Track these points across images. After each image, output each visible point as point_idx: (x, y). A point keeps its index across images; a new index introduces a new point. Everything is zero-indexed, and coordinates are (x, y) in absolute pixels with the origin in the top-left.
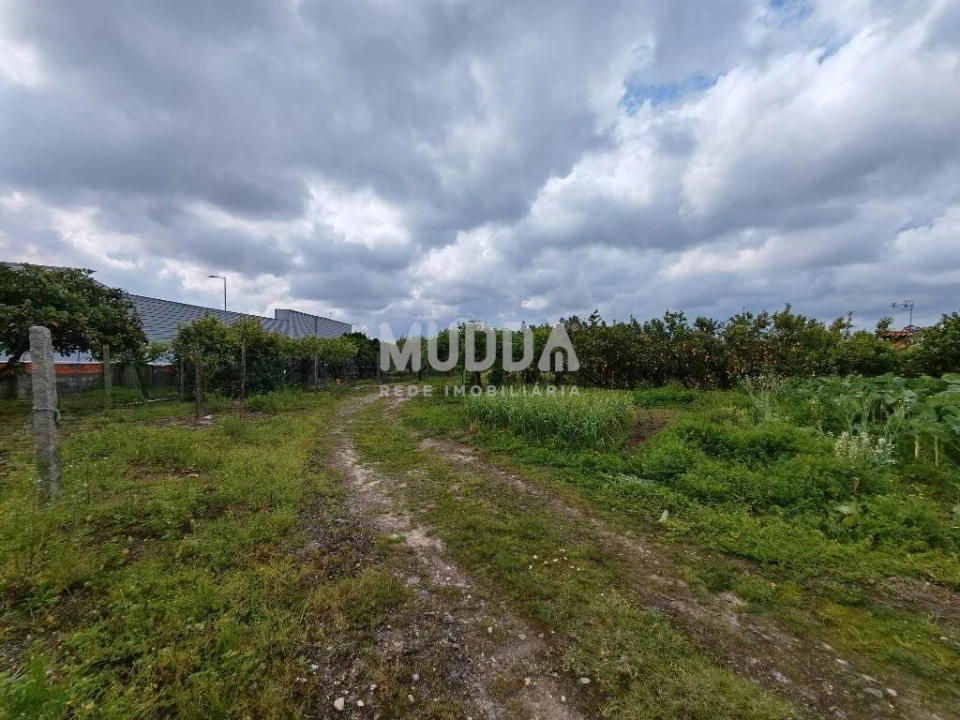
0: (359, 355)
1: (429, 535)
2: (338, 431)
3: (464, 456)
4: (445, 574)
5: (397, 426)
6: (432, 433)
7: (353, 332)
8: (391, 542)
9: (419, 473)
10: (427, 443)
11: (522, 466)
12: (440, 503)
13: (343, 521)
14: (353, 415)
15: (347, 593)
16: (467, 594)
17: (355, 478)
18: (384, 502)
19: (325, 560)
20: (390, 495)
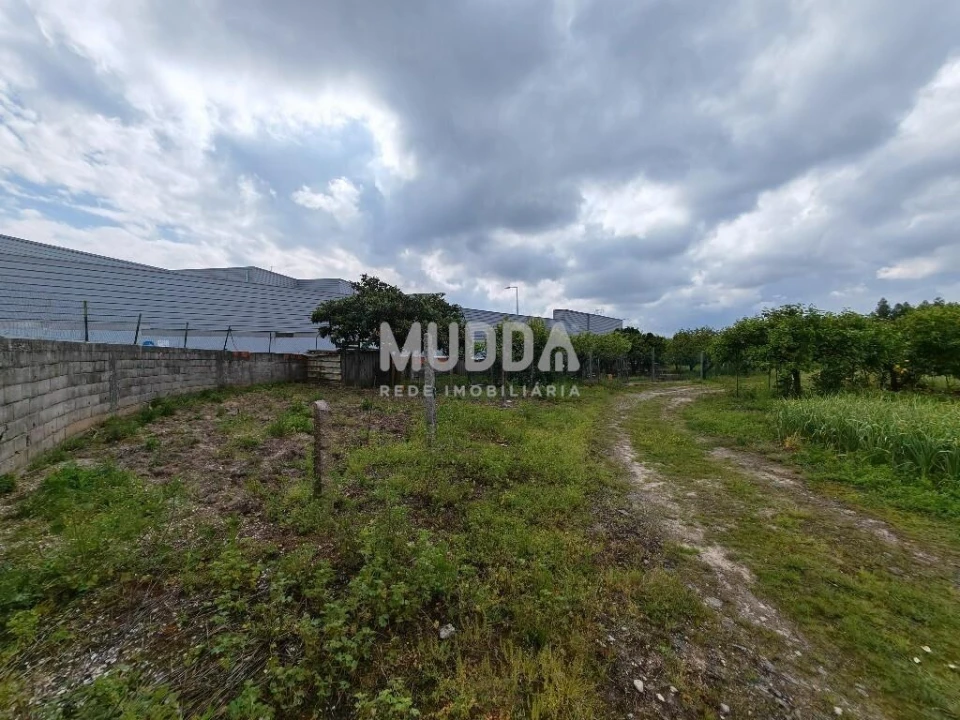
0: (631, 351)
1: (730, 558)
2: (613, 426)
3: (777, 477)
4: (758, 611)
5: (679, 427)
6: (727, 442)
7: (624, 327)
8: (682, 550)
9: (712, 484)
10: (720, 453)
11: (890, 510)
12: (745, 526)
13: (626, 514)
14: (628, 412)
15: (638, 584)
16: (795, 649)
17: (634, 475)
18: (669, 506)
19: (613, 545)
20: (677, 501)
